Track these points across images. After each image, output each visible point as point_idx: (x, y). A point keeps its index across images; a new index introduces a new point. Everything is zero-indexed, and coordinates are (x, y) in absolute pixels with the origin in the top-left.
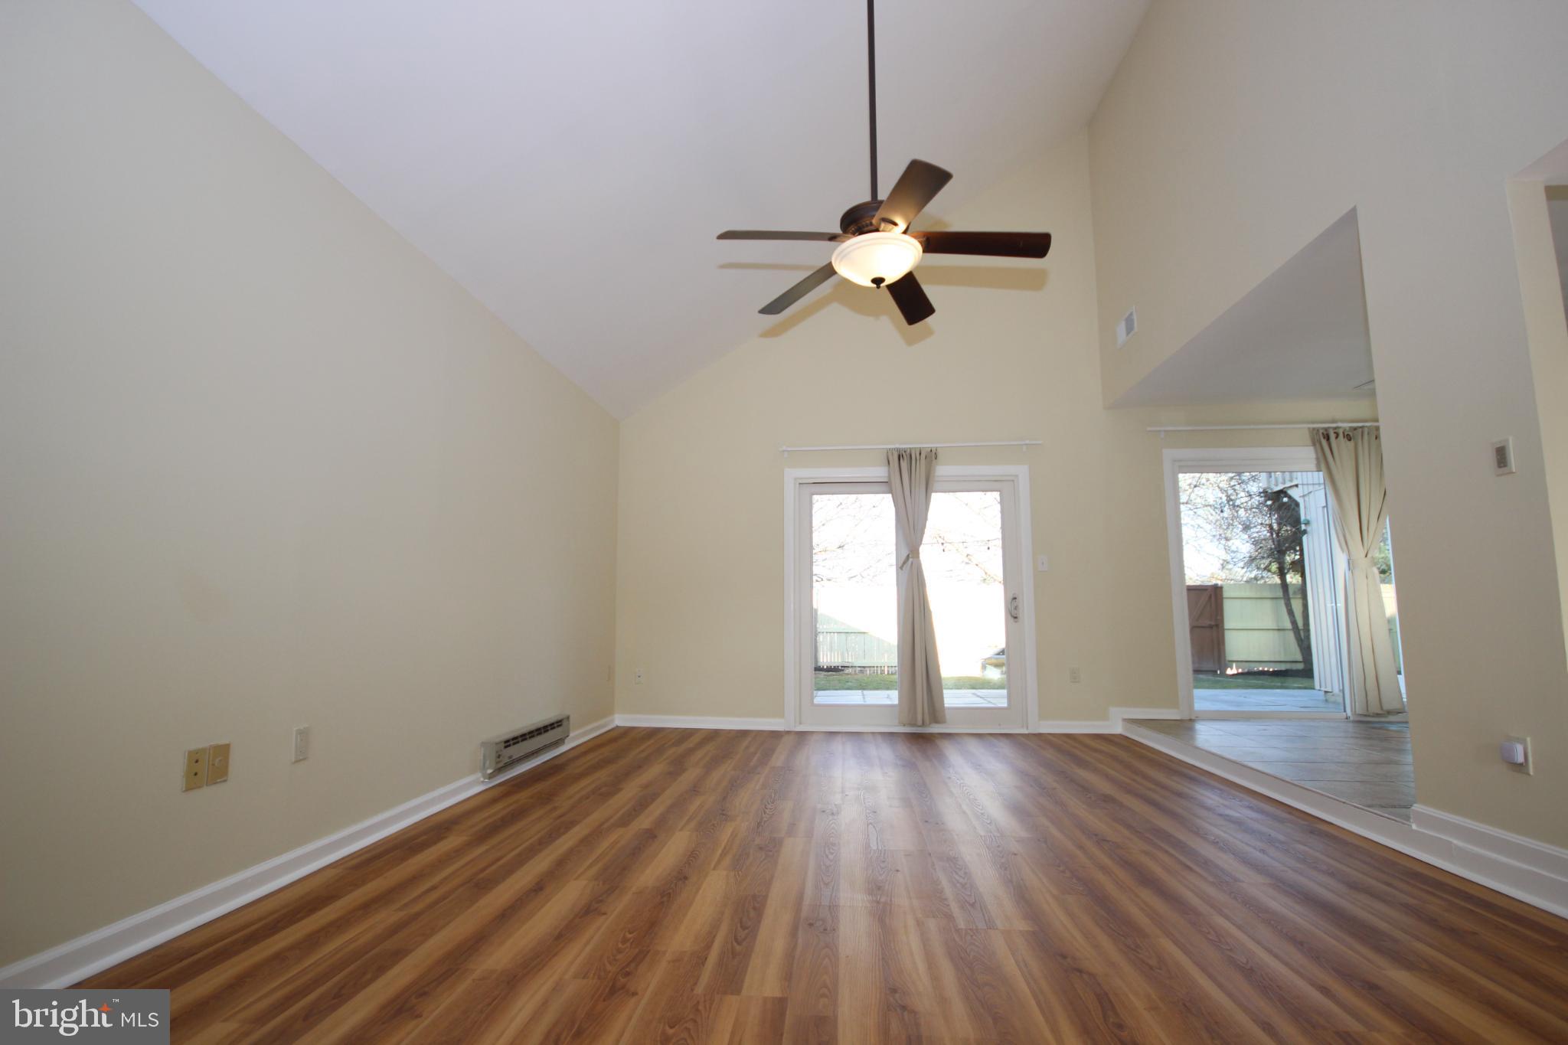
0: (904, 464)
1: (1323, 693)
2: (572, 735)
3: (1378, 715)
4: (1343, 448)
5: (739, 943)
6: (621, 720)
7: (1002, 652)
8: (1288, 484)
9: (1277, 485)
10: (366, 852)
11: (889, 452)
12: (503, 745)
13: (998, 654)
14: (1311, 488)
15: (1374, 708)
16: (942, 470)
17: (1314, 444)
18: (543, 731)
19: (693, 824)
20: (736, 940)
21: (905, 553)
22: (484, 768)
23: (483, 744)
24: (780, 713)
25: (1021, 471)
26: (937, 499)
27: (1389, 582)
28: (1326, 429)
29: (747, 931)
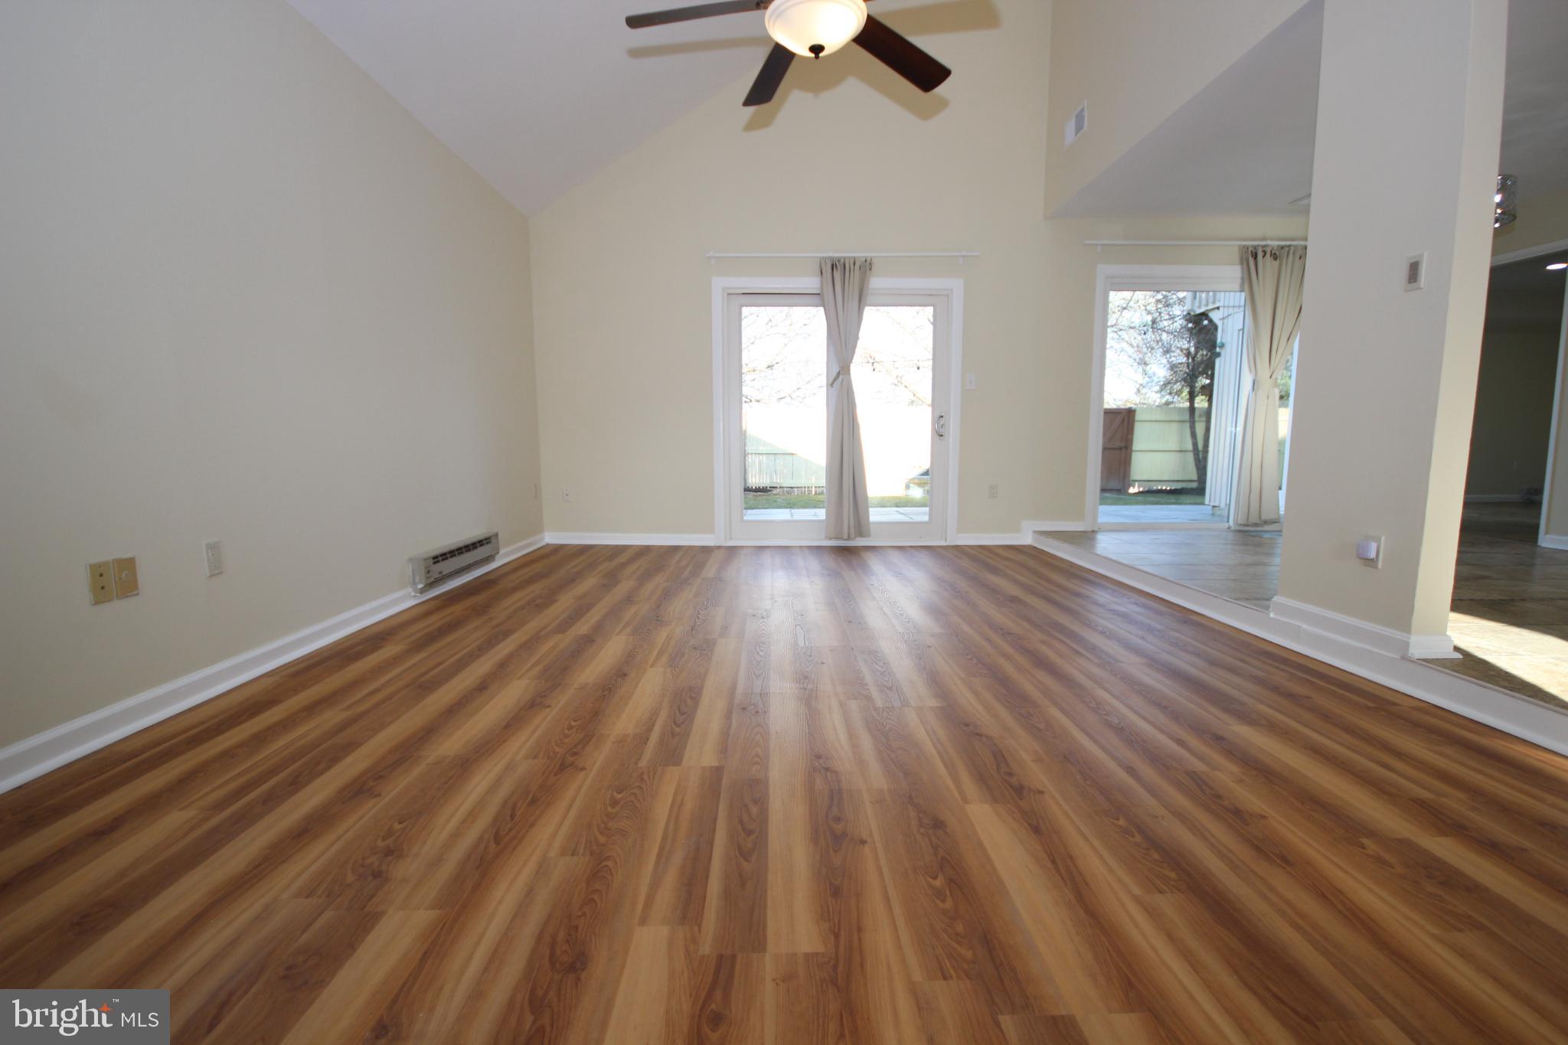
0: (838, 275)
1: (1210, 508)
2: (502, 551)
3: (1256, 525)
4: (1267, 265)
5: (678, 726)
6: (551, 537)
7: (926, 473)
8: (1211, 307)
9: (1200, 307)
10: (303, 662)
11: (822, 261)
12: (432, 561)
13: (922, 475)
14: (1231, 311)
15: (1254, 519)
16: (876, 282)
17: (1241, 264)
18: (471, 548)
19: (628, 630)
20: (675, 724)
21: (836, 370)
22: (414, 583)
23: (411, 560)
24: (710, 529)
25: (956, 285)
26: (869, 313)
27: (1286, 406)
28: (1255, 247)
29: (684, 716)
